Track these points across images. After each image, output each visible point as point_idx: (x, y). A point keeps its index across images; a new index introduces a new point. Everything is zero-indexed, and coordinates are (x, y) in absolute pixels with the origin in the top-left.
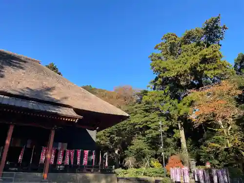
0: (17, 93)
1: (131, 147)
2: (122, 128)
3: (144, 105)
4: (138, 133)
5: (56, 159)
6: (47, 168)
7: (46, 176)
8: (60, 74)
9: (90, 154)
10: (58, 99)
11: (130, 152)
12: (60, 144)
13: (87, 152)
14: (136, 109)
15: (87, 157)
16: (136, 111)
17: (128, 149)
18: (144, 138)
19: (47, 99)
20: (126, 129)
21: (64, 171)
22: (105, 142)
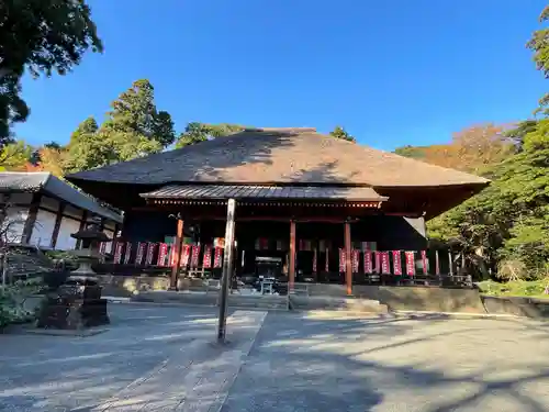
0: (289, 181)
1: (510, 242)
2: (481, 208)
3: (531, 153)
4: (525, 213)
5: (361, 266)
6: (349, 278)
7: (350, 290)
8: (350, 140)
9: (418, 257)
10: (346, 176)
11: (511, 250)
12: (365, 244)
13: (410, 254)
14: (512, 167)
15: (414, 262)
16: (512, 170)
17: (503, 246)
18: (541, 221)
19: (329, 180)
20: (491, 209)
21: (379, 283)
22: (453, 236)
